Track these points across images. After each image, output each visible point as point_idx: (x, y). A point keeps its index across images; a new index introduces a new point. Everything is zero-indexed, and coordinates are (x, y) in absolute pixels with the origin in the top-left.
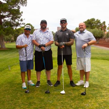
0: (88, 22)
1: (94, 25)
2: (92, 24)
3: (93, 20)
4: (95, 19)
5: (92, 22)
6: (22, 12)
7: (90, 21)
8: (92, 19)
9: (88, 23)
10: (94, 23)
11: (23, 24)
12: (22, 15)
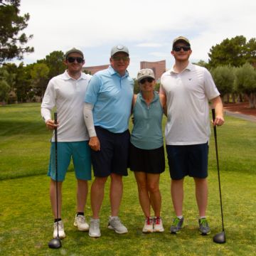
0: (225, 47)
1: (241, 56)
2: (236, 54)
3: (240, 40)
4: (245, 39)
5: (236, 47)
6: (27, 17)
7: (231, 45)
8: (237, 37)
9: (224, 50)
10: (244, 48)
11: (27, 50)
12: (27, 25)
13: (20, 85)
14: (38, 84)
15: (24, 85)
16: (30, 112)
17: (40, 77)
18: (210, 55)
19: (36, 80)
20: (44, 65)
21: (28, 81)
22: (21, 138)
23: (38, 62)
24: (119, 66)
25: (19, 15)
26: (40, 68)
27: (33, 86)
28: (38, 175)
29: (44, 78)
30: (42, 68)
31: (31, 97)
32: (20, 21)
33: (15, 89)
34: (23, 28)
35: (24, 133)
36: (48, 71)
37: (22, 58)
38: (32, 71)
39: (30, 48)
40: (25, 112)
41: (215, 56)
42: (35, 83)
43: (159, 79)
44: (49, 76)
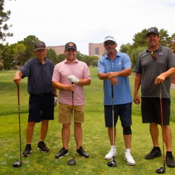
0: (144, 35)
6: (9, 13)
11: (8, 35)
12: (9, 18)
13: (7, 58)
14: (18, 57)
15: (9, 58)
16: (11, 76)
17: (20, 53)
18: (134, 40)
19: (17, 54)
20: (23, 45)
21: (13, 55)
22: (3, 93)
23: (18, 42)
25: (3, 11)
26: (19, 47)
27: (15, 58)
28: (4, 115)
29: (22, 53)
30: (21, 47)
31: (14, 66)
32: (4, 15)
33: (2, 61)
34: (6, 20)
37: (5, 40)
38: (14, 49)
39: (11, 33)
40: (8, 76)
41: (137, 41)
42: (16, 56)
43: (101, 55)
44: (26, 52)
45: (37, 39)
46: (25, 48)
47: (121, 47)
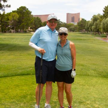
11: (7, 6)
13: (3, 24)
15: (5, 23)
16: (7, 38)
17: (14, 20)
18: (104, 11)
19: (11, 21)
20: (16, 14)
21: (8, 21)
22: (3, 53)
23: (13, 11)
24: (52, 26)
26: (14, 15)
27: (10, 24)
29: (15, 20)
30: (15, 15)
31: (9, 30)
35: (4, 50)
36: (18, 17)
37: (4, 10)
38: (9, 16)
39: (9, 5)
40: (5, 38)
41: (106, 12)
42: (11, 23)
43: (76, 23)
44: (18, 19)
45: (27, 9)
46: (18, 16)
47: (93, 17)
